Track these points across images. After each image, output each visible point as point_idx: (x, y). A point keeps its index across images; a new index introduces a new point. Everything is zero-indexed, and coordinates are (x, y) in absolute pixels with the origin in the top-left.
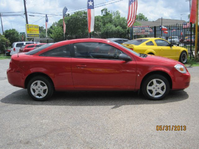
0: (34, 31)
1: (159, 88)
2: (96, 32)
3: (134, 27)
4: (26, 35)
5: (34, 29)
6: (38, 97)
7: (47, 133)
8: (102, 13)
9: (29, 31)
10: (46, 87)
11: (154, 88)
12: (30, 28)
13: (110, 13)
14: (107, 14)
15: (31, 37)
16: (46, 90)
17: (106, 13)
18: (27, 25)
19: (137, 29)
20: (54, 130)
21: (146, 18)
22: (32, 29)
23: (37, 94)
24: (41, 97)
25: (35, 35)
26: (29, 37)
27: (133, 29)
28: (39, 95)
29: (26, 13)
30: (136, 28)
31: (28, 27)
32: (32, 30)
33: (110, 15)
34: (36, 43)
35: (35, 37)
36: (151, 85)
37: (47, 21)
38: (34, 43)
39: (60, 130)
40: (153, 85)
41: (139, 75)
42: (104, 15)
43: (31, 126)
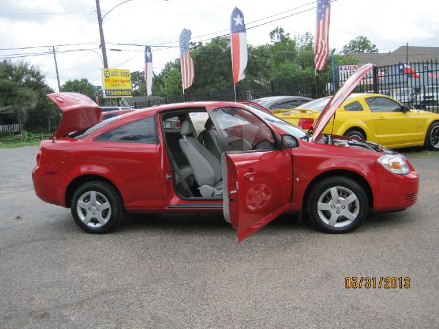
0: (121, 84)
1: (344, 207)
2: (260, 81)
3: (341, 69)
4: (104, 92)
5: (120, 78)
6: (91, 225)
7: (88, 298)
8: (272, 38)
9: (109, 84)
10: (107, 205)
11: (333, 207)
12: (111, 77)
13: (292, 38)
14: (284, 40)
15: (114, 95)
16: (107, 210)
17: (282, 38)
18: (106, 69)
19: (348, 71)
20: (103, 293)
21: (374, 46)
22: (115, 78)
23: (90, 219)
24: (98, 225)
25: (121, 91)
26: (109, 95)
27: (340, 71)
28: (94, 221)
29: (102, 45)
30: (346, 69)
31: (107, 75)
32: (117, 81)
33: (290, 42)
34: (122, 109)
35: (122, 95)
36: (325, 200)
37: (148, 60)
38: (118, 109)
39: (114, 293)
40: (331, 201)
41: (298, 179)
42: (276, 43)
43: (61, 283)
